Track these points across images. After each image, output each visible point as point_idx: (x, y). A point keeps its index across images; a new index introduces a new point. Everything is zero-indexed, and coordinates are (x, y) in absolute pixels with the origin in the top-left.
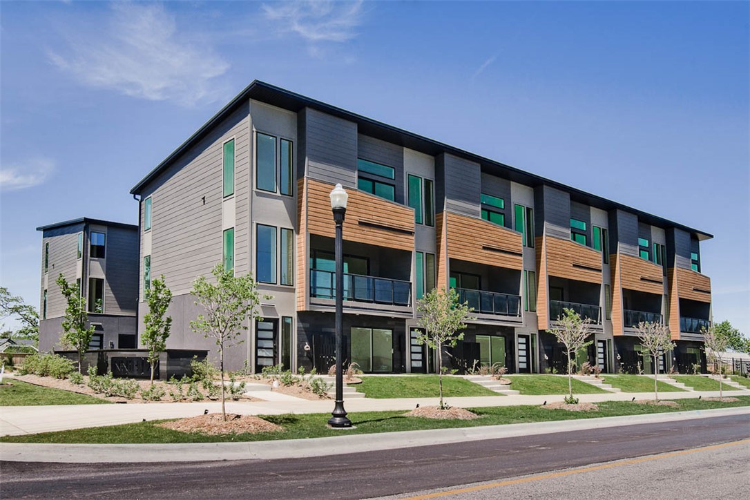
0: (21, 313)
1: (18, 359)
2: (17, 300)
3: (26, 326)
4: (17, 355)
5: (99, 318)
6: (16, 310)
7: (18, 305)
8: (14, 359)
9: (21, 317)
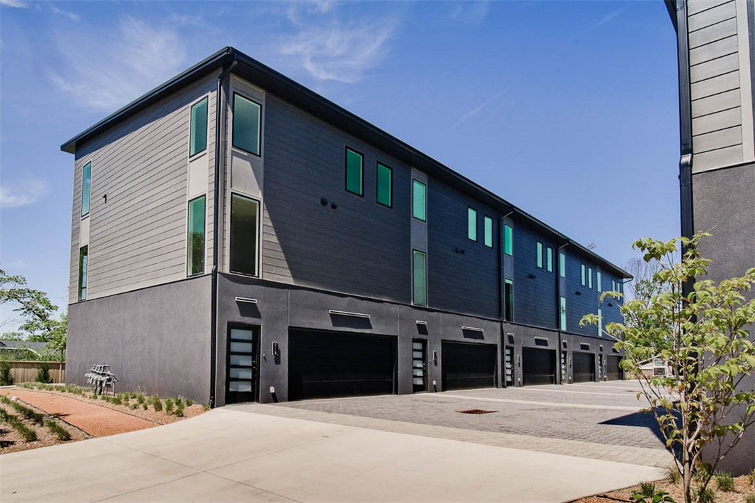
0: (22, 300)
1: (20, 371)
2: (15, 280)
3: (31, 320)
4: (17, 365)
5: (250, 287)
6: (13, 295)
7: (18, 287)
8: (12, 371)
9: (22, 306)
